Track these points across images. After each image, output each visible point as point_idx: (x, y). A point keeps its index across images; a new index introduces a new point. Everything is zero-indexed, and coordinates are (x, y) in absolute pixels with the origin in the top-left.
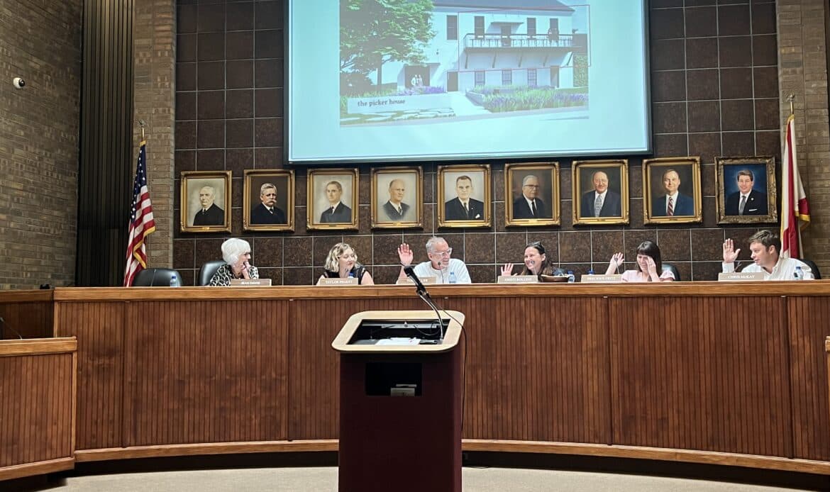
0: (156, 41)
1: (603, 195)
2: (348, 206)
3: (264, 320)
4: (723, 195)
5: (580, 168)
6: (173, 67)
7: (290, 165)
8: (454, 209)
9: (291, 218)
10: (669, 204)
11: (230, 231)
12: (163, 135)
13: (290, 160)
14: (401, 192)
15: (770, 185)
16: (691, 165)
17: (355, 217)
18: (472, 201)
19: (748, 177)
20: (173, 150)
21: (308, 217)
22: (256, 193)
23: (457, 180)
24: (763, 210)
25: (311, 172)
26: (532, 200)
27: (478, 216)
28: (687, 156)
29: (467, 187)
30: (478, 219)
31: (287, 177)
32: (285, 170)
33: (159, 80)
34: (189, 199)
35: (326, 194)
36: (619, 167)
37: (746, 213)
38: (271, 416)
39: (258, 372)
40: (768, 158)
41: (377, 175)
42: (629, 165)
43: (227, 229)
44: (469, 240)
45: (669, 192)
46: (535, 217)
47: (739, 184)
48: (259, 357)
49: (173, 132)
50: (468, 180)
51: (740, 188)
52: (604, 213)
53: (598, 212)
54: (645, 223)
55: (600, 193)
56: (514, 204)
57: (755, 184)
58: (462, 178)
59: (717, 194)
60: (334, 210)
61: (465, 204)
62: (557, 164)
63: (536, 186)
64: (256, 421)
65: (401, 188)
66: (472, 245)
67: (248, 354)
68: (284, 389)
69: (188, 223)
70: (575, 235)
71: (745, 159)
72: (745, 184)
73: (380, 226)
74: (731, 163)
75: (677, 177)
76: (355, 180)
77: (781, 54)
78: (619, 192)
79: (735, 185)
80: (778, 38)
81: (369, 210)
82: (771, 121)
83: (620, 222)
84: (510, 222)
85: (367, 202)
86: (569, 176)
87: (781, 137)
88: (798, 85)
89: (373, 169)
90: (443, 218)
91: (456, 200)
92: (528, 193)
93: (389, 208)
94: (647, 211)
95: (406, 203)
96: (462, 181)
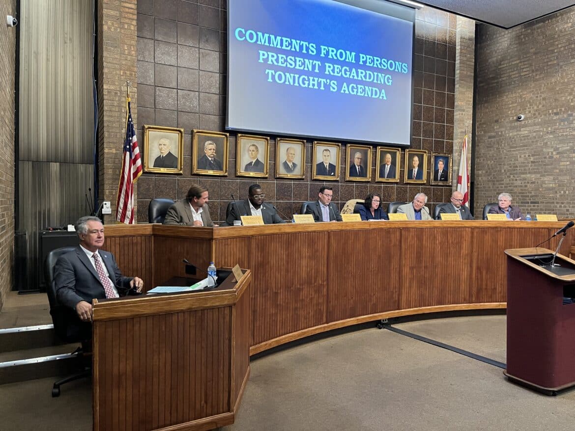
0: (123, 16)
1: (389, 166)
2: (262, 162)
3: (316, 245)
5: (381, 150)
7: (229, 130)
8: (321, 168)
10: (414, 173)
13: (229, 127)
14: (293, 155)
15: (449, 167)
16: (423, 155)
18: (330, 164)
19: (442, 163)
23: (323, 152)
24: (446, 179)
25: (240, 136)
26: (358, 167)
27: (333, 174)
29: (328, 156)
30: (332, 175)
31: (224, 138)
32: (223, 133)
34: (150, 147)
35: (249, 154)
36: (396, 152)
37: (441, 180)
38: (319, 309)
39: (313, 281)
41: (280, 144)
42: (401, 151)
43: (181, 172)
45: (414, 167)
46: (359, 176)
47: (439, 165)
48: (313, 270)
50: (328, 151)
51: (439, 168)
53: (386, 176)
54: (404, 182)
55: (388, 165)
56: (350, 168)
57: (444, 166)
58: (326, 150)
60: (253, 164)
61: (327, 166)
62: (371, 147)
63: (361, 159)
65: (293, 153)
71: (441, 153)
72: (441, 165)
73: (281, 176)
74: (437, 155)
75: (418, 160)
76: (268, 145)
77: (457, 105)
80: (455, 96)
81: (274, 165)
82: (451, 136)
83: (395, 181)
84: (348, 178)
85: (272, 160)
86: (375, 154)
87: (454, 145)
88: (463, 121)
89: (279, 139)
90: (315, 174)
91: (322, 163)
92: (357, 162)
93: (285, 164)
94: (406, 177)
95: (296, 163)
96: (326, 152)
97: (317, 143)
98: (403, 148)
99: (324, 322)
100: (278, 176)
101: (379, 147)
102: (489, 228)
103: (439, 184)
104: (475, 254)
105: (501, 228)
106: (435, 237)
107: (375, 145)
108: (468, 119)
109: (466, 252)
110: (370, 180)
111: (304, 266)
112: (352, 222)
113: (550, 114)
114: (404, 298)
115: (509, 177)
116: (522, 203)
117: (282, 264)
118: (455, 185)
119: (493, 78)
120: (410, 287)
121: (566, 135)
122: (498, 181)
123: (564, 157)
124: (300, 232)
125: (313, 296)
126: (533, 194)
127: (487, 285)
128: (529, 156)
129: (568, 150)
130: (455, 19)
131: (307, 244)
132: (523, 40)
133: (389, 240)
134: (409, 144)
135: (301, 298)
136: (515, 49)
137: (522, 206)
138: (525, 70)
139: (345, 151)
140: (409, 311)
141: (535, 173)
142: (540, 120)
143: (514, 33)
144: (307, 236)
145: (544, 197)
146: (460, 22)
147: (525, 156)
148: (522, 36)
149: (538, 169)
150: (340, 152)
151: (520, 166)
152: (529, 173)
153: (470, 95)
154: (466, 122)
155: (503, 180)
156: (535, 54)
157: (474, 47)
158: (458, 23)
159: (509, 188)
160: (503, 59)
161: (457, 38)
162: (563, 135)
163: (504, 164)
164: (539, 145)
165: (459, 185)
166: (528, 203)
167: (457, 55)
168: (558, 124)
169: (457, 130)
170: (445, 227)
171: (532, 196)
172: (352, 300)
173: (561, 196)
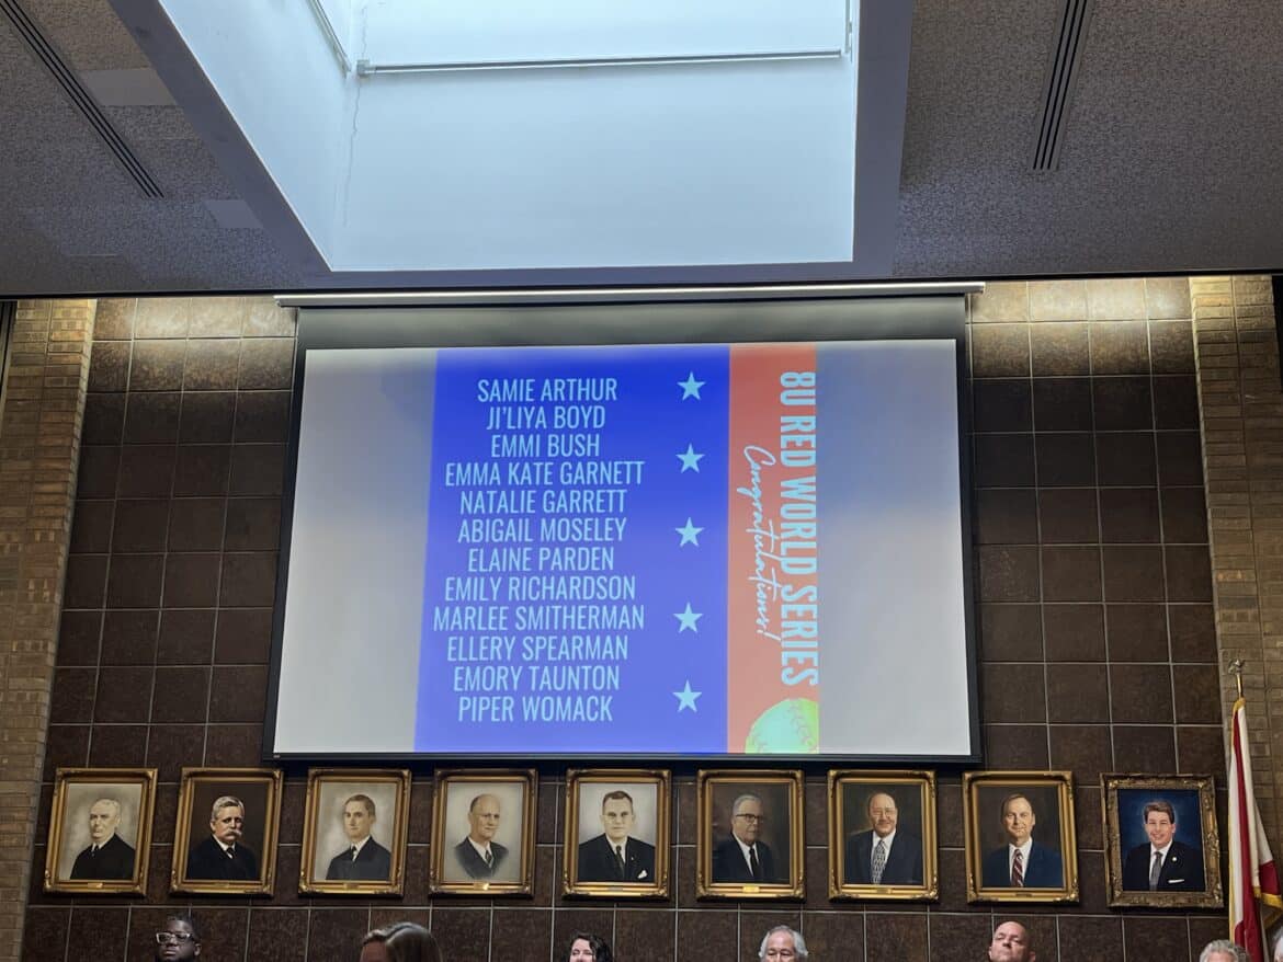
0: (35, 513)
1: (888, 840)
2: (384, 846)
4: (1119, 848)
5: (844, 784)
6: (61, 561)
7: (276, 761)
8: (597, 858)
9: (267, 869)
10: (1015, 862)
11: (144, 893)
12: (28, 694)
13: (275, 751)
14: (494, 821)
15: (1206, 833)
16: (1057, 787)
17: (397, 870)
18: (629, 838)
19: (1164, 816)
20: (44, 725)
21: (303, 867)
22: (202, 815)
23: (605, 801)
24: (1195, 882)
25: (317, 775)
26: (751, 846)
27: (643, 874)
28: (1048, 769)
29: (624, 814)
30: (643, 880)
31: (268, 783)
32: (264, 770)
33: (31, 587)
34: (67, 824)
35: (344, 824)
36: (918, 786)
37: (1163, 886)
40: (1201, 779)
41: (446, 787)
42: (937, 784)
43: (138, 888)
44: (625, 922)
45: (1014, 839)
46: (755, 880)
47: (1149, 828)
49: (49, 689)
50: (625, 799)
51: (1151, 837)
52: (887, 879)
53: (877, 875)
54: (969, 900)
55: (882, 835)
56: (714, 853)
57: (1177, 828)
58: (615, 796)
59: (1106, 846)
60: (356, 853)
61: (619, 848)
63: (758, 817)
65: (494, 813)
66: (630, 934)
69: (61, 873)
70: (833, 919)
71: (1157, 778)
72: (1159, 828)
73: (447, 889)
74: (1132, 786)
75: (1030, 812)
76: (403, 795)
77: (1219, 583)
78: (919, 837)
79: (1142, 829)
80: (1212, 553)
82: (1208, 707)
83: (920, 895)
84: (707, 887)
89: (441, 772)
90: (573, 877)
91: (601, 840)
92: (743, 830)
93: (467, 852)
94: (972, 874)
95: (504, 845)
96: (614, 801)
100: (434, 890)
101: (832, 773)
110: (800, 891)
134: (969, 753)
150: (668, 799)
157: (1273, 362)
158: (1193, 295)
167: (1202, 402)
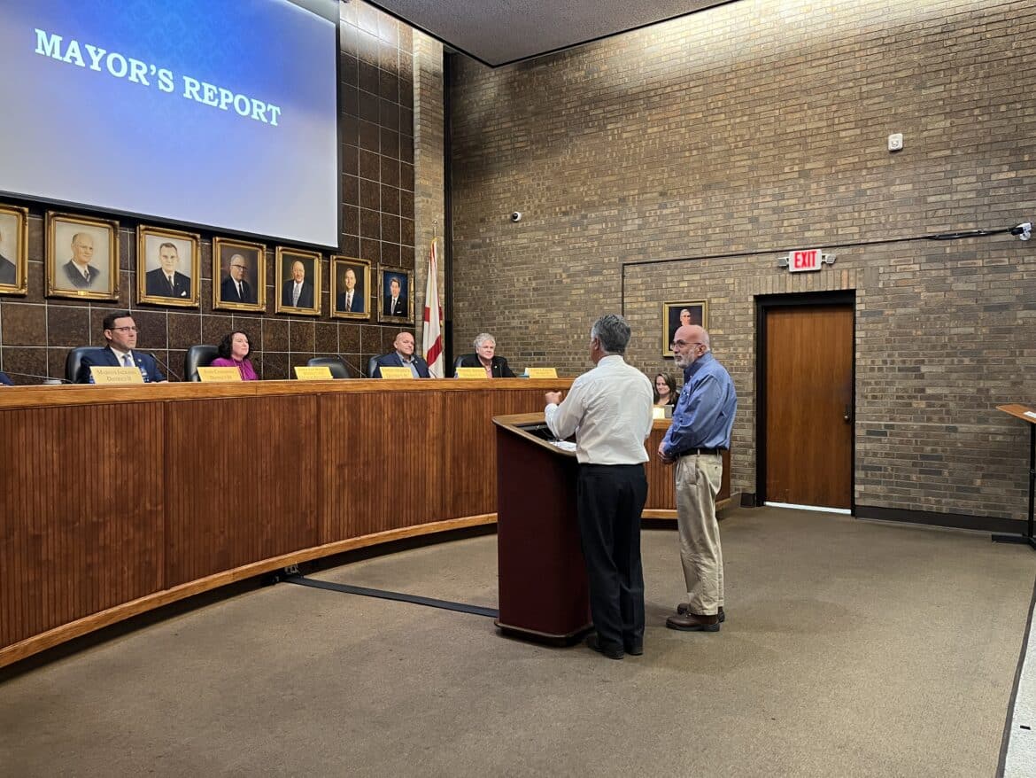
1: (301, 285)
2: (10, 261)
3: (136, 431)
5: (284, 254)
8: (157, 281)
10: (348, 300)
14: (89, 251)
15: (410, 293)
16: (363, 267)
17: (22, 278)
18: (176, 272)
19: (397, 284)
23: (160, 248)
24: (405, 314)
26: (239, 282)
27: (184, 294)
28: (358, 258)
29: (172, 257)
30: (183, 297)
36: (314, 260)
37: (395, 314)
38: (146, 563)
39: (131, 505)
40: (410, 270)
41: (55, 224)
42: (322, 260)
44: (173, 321)
45: (348, 289)
46: (242, 301)
47: (392, 289)
48: (131, 484)
50: (173, 248)
51: (393, 293)
52: (301, 303)
53: (295, 303)
54: (331, 316)
55: (298, 282)
56: (222, 285)
57: (401, 290)
58: (167, 245)
61: (170, 277)
62: (265, 246)
63: (243, 267)
64: (128, 574)
65: (90, 246)
66: (176, 327)
67: (119, 482)
68: (160, 522)
70: (275, 324)
71: (395, 267)
72: (395, 288)
73: (60, 293)
74: (388, 270)
75: (354, 276)
76: (24, 226)
77: (418, 183)
78: (313, 285)
80: (416, 170)
81: (41, 269)
82: (410, 238)
83: (313, 313)
84: (218, 303)
85: (38, 257)
86: (272, 261)
87: (416, 254)
88: (430, 214)
89: (51, 213)
90: (143, 292)
91: (160, 271)
92: (236, 273)
93: (71, 270)
94: (333, 306)
95: (96, 267)
96: (167, 249)
97: (146, 229)
98: (326, 252)
99: (160, 585)
100: (51, 293)
101: (280, 248)
102: (469, 391)
103: (393, 321)
104: (449, 436)
105: (487, 390)
106: (381, 410)
107: (272, 243)
108: (437, 210)
109: (435, 432)
110: (264, 309)
111: (107, 473)
112: (218, 384)
113: (556, 214)
114: (327, 523)
115: (503, 313)
116: (522, 354)
117: (49, 473)
118: (420, 323)
119: (476, 148)
120: (338, 501)
121: (579, 248)
122: (488, 319)
123: (576, 282)
124: (95, 404)
125: (131, 536)
126: (537, 340)
127: (468, 488)
128: (530, 279)
129: (582, 271)
130: (411, 34)
131: (113, 429)
132: (518, 90)
133: (295, 416)
134: (336, 246)
135: (101, 543)
136: (506, 103)
137: (523, 360)
138: (520, 139)
139: (209, 249)
140: (336, 546)
141: (539, 306)
142: (543, 223)
143: (504, 76)
144: (112, 412)
145: (552, 345)
146: (419, 41)
147: (524, 280)
148: (516, 84)
149: (542, 300)
150: (199, 252)
151: (519, 296)
152: (531, 307)
153: (439, 169)
154: (435, 216)
155: (495, 319)
156: (535, 114)
157: (442, 89)
158: (415, 43)
159: (503, 331)
160: (489, 117)
161: (414, 69)
162: (574, 248)
163: (496, 293)
164: (543, 262)
165: (426, 323)
166: (530, 354)
167: (416, 97)
168: (567, 230)
169: (420, 230)
170: (399, 392)
171: (535, 344)
172: (222, 538)
173: (574, 342)
